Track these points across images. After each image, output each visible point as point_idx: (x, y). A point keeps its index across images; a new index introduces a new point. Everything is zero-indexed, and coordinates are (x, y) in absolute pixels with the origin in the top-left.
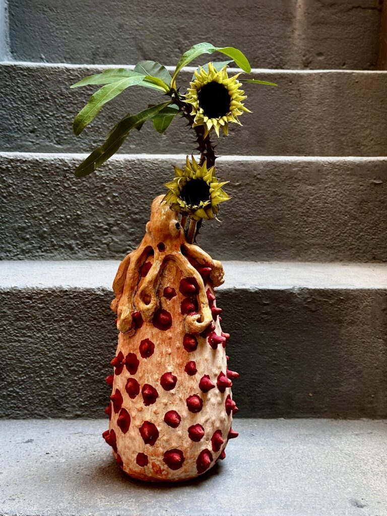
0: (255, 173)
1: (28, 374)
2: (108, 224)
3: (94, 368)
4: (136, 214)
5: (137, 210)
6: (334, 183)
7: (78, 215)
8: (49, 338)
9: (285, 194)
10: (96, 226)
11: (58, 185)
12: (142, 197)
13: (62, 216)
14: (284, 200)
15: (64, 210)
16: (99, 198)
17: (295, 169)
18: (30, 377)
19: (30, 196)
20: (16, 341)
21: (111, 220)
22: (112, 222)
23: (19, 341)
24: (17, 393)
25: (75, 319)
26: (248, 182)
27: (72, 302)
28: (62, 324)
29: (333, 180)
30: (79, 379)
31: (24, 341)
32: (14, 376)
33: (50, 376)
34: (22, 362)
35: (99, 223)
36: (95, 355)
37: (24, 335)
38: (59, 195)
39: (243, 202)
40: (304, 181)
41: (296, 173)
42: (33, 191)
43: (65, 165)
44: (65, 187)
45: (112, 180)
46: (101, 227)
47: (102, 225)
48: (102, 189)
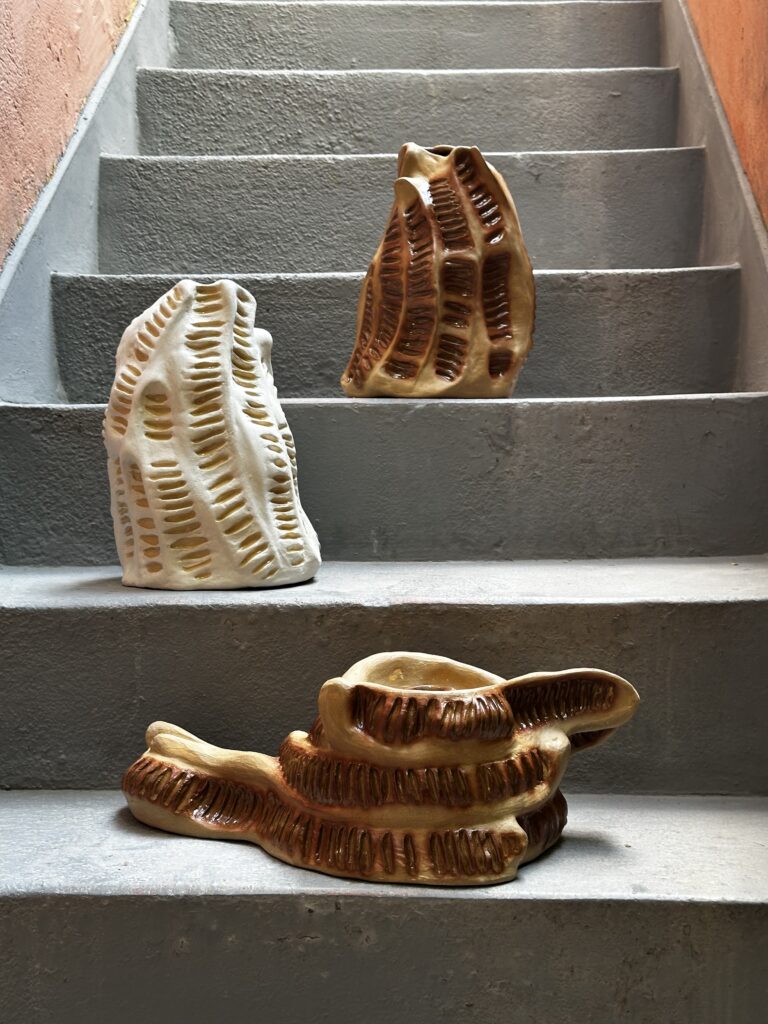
0: (485, 86)
1: (265, 240)
2: (330, 143)
3: (326, 234)
4: (359, 131)
5: (360, 128)
6: (569, 96)
7: (299, 134)
8: (284, 206)
9: (516, 108)
10: (317, 145)
11: (277, 102)
12: (365, 113)
13: (283, 135)
14: (516, 115)
15: (284, 129)
16: (320, 115)
17: (528, 81)
18: (268, 243)
19: (249, 114)
20: (253, 208)
21: (334, 139)
22: (334, 141)
23: (256, 208)
24: (256, 258)
25: (307, 187)
26: (477, 95)
27: (305, 170)
28: (296, 191)
29: (568, 93)
30: (313, 244)
31: (261, 209)
32: (252, 242)
33: (287, 242)
34: (258, 228)
35: (321, 142)
36: (327, 222)
37: (261, 203)
38: (280, 113)
39: (472, 118)
40: (537, 94)
41: (528, 85)
42: (253, 109)
43: (285, 80)
44: (285, 104)
45: (334, 96)
46: (323, 147)
47: (323, 144)
48: (323, 105)
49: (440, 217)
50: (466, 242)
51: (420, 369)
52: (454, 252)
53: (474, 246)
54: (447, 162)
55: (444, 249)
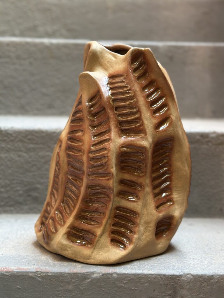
49: (117, 108)
50: (139, 131)
51: (97, 238)
52: (129, 139)
53: (145, 133)
54: (124, 60)
55: (120, 136)
